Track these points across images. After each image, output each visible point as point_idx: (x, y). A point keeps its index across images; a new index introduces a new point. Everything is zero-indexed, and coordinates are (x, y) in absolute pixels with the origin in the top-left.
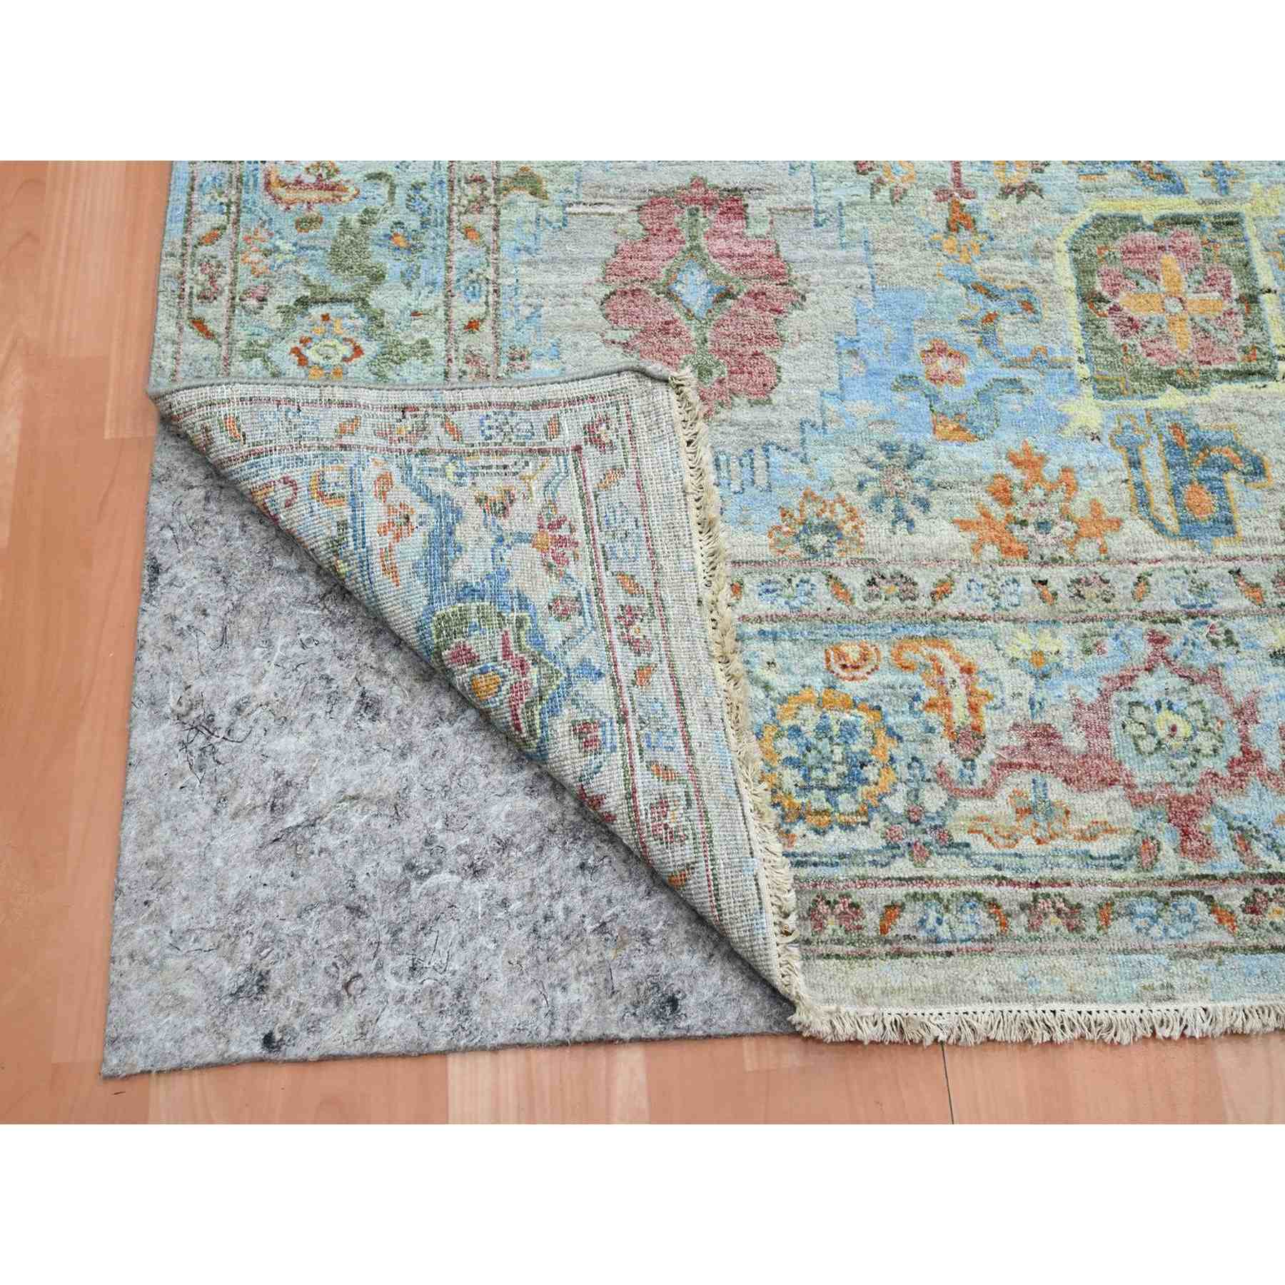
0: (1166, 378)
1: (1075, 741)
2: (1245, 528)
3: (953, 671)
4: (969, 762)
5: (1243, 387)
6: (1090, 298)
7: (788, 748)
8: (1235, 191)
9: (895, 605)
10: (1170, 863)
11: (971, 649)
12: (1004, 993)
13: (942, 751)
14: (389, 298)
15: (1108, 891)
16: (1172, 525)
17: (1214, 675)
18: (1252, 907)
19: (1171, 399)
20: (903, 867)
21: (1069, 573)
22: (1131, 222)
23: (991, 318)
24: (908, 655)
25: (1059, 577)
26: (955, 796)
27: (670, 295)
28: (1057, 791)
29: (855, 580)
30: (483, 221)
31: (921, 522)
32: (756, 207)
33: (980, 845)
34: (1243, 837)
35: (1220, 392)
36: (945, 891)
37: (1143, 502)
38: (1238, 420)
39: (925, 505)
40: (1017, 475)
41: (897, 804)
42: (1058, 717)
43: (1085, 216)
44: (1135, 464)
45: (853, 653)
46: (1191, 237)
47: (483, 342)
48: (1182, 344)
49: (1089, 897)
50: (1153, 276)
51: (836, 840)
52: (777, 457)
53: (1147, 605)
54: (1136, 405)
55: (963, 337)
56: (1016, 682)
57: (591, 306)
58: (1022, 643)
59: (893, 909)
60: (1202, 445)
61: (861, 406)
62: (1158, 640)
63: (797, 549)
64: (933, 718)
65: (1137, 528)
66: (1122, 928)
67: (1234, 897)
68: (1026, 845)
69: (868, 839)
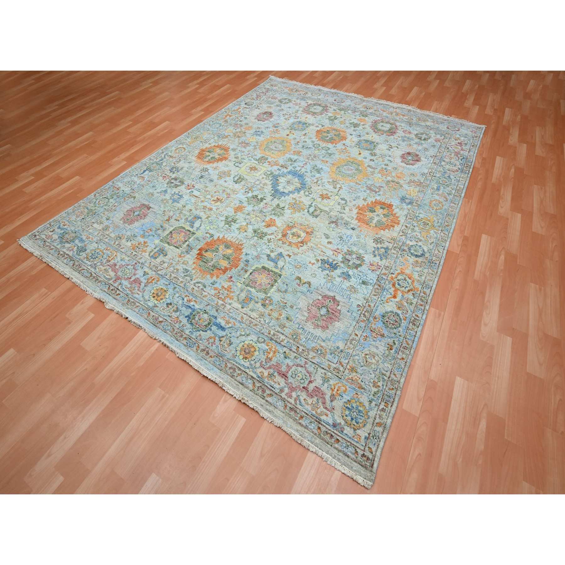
0: (168, 243)
1: (117, 267)
2: (157, 260)
3: (115, 255)
4: (106, 263)
5: (174, 248)
6: (171, 232)
7: (93, 252)
8: (198, 231)
9: (117, 247)
10: (111, 282)
11: (118, 254)
12: (82, 282)
13: (105, 261)
14: (111, 200)
15: (102, 280)
16: (151, 255)
17: (136, 270)
18: (112, 290)
19: (166, 245)
20: (89, 267)
21: (136, 253)
22: (184, 228)
23: (159, 229)
24: (113, 252)
25: (134, 253)
26: (101, 265)
27: (134, 213)
28: (110, 270)
29: (117, 243)
30: (127, 199)
31: (128, 242)
32: (151, 210)
33: (97, 270)
34: (120, 284)
35: (172, 247)
36: (89, 271)
37: (151, 252)
38: (170, 250)
39: (131, 241)
40: (143, 243)
41: (95, 262)
42: (118, 264)
43: (180, 226)
44: (155, 248)
45: (109, 248)
46: (188, 233)
47: (114, 208)
48: (173, 241)
49: (100, 279)
50: (180, 234)
51: (87, 262)
52: (124, 230)
53: (139, 260)
54: (162, 243)
55: (154, 229)
56: (119, 259)
57: (126, 210)
58: (123, 256)
59: (84, 269)
60: (163, 250)
61: (137, 230)
62: (136, 264)
63: (116, 238)
64: (108, 258)
65: (148, 254)
66: (99, 284)
67: (112, 288)
68: (101, 272)
69: (89, 263)
